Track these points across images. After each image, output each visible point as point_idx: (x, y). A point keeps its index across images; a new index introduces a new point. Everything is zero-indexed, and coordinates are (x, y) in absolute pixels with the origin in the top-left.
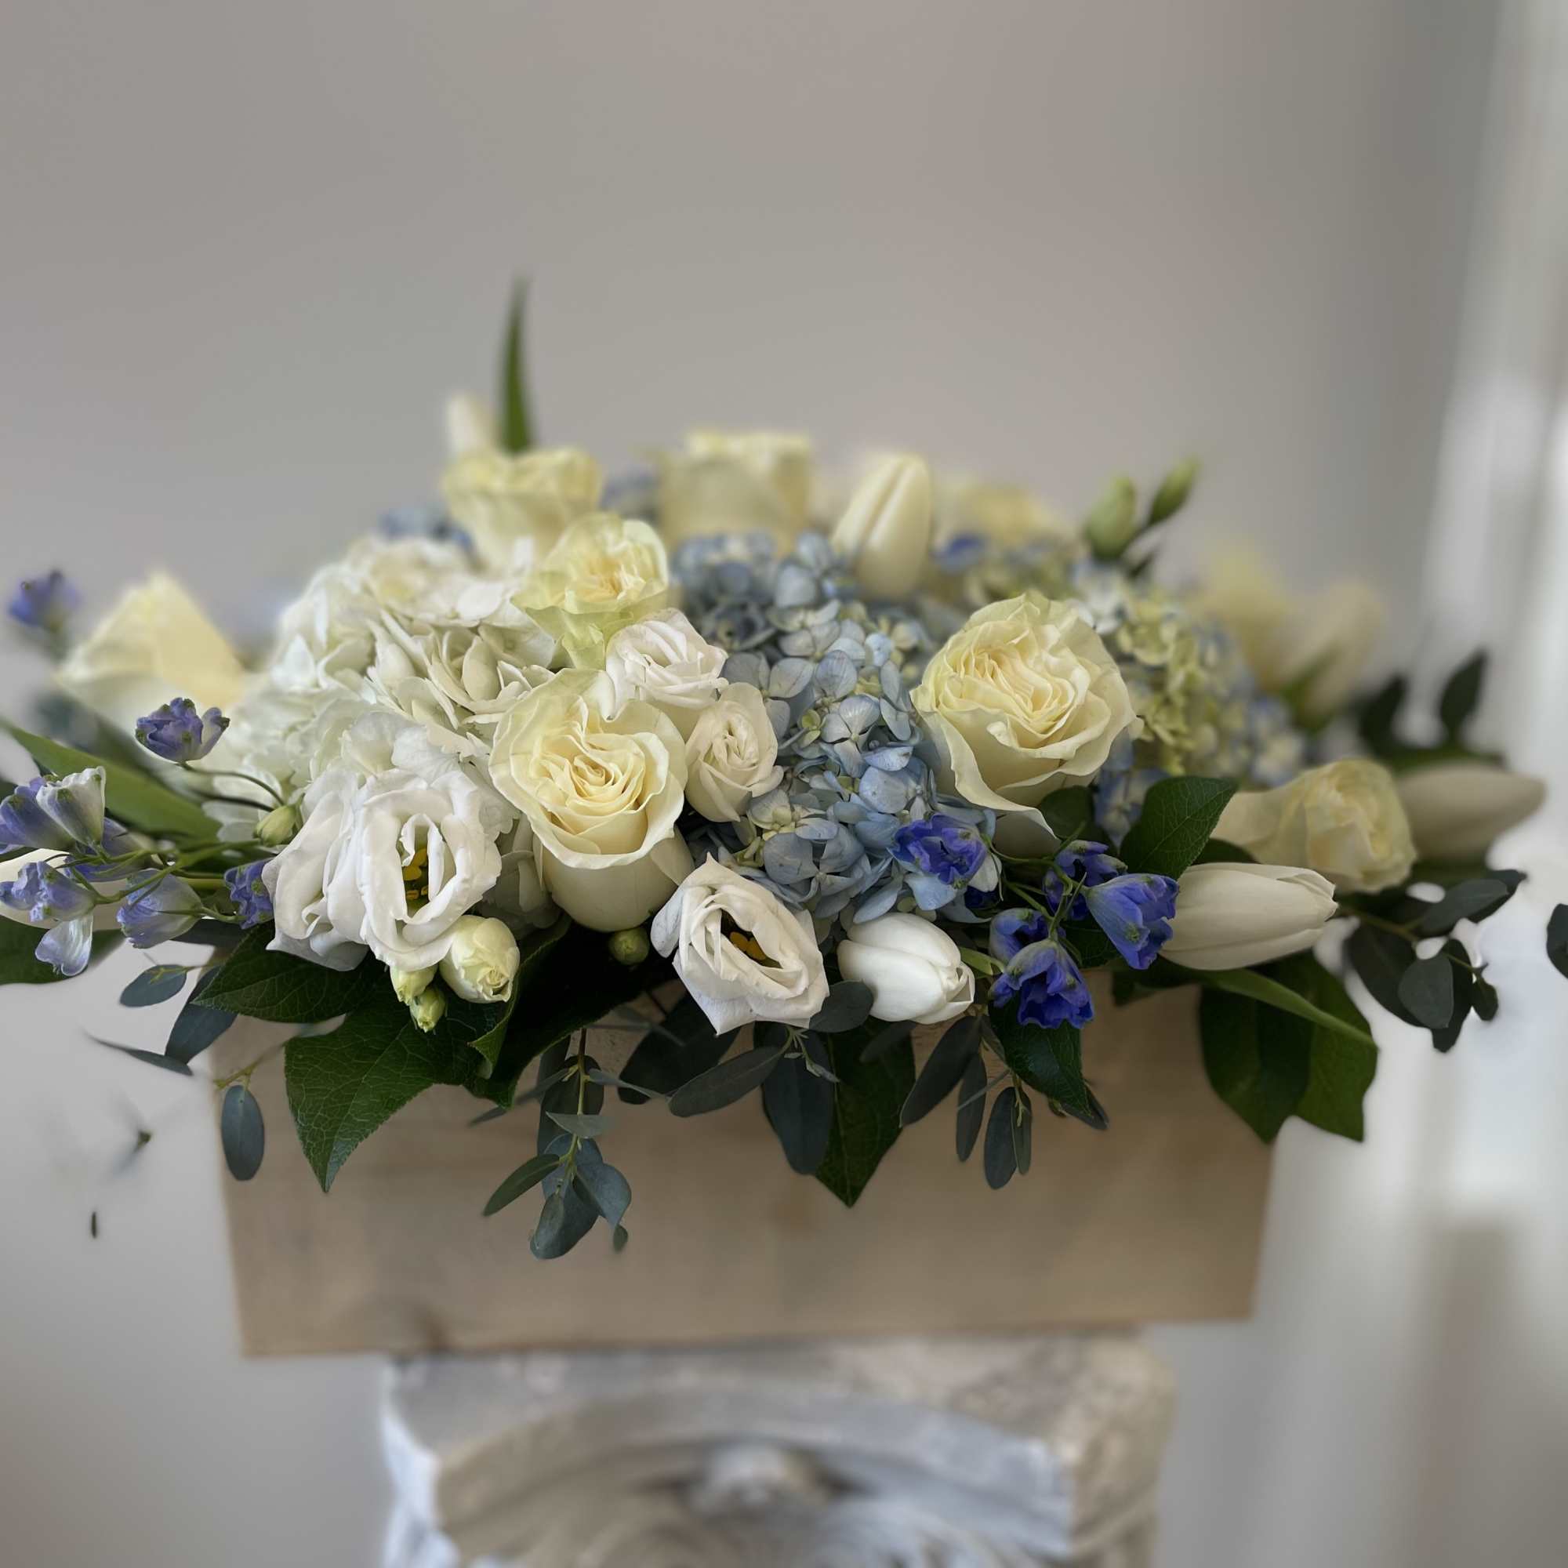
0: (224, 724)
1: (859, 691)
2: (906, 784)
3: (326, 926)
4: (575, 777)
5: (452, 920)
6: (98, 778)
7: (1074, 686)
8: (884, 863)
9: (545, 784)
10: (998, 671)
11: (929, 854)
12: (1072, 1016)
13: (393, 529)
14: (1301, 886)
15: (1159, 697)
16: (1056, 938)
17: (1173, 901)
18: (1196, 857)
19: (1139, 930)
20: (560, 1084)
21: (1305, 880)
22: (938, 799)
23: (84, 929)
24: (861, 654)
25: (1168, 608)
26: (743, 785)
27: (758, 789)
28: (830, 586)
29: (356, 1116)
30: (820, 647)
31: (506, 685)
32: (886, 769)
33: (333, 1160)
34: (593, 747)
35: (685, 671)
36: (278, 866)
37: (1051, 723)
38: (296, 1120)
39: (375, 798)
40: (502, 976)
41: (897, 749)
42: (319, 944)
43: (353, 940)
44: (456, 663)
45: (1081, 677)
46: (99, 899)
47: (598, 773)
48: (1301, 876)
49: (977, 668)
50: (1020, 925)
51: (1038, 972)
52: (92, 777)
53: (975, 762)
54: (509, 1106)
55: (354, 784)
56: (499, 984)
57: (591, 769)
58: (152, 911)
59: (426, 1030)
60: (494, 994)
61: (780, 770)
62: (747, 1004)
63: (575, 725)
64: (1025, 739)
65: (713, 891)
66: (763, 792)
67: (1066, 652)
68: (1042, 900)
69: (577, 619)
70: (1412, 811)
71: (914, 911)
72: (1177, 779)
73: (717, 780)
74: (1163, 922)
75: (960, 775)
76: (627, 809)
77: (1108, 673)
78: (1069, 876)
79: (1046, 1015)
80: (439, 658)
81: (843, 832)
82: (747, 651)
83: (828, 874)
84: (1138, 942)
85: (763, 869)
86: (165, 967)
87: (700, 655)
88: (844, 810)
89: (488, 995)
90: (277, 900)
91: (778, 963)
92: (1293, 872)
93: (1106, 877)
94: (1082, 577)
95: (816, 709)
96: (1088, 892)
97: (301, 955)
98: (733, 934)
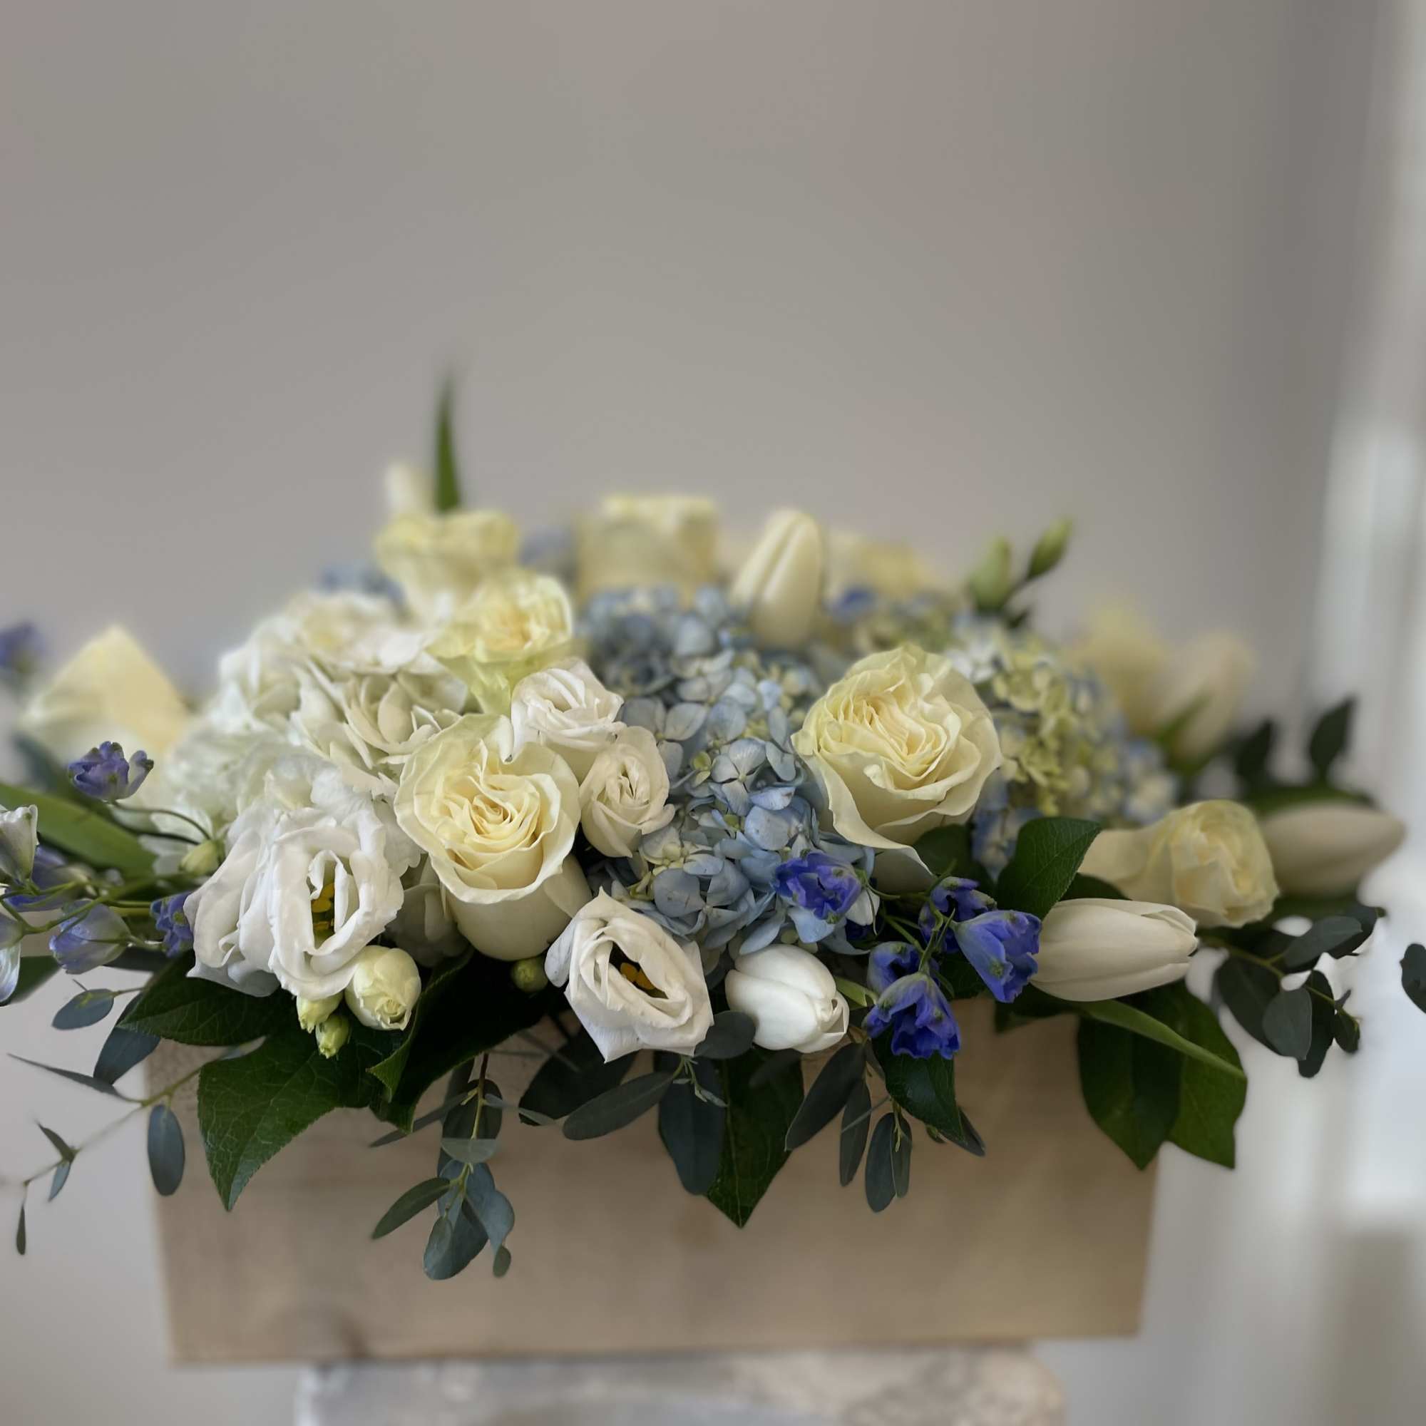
0: (149, 766)
1: (748, 734)
2: (789, 822)
3: (238, 956)
4: (476, 817)
5: (354, 952)
6: (28, 817)
7: (947, 731)
8: (768, 897)
9: (445, 823)
10: (876, 716)
11: (806, 890)
12: (941, 1047)
13: (331, 582)
14: (1163, 921)
15: (1033, 740)
16: (928, 972)
17: (1036, 937)
18: (1063, 894)
19: (1003, 965)
20: (459, 1107)
21: (1168, 915)
22: (820, 836)
23: (13, 957)
24: (751, 699)
25: (1043, 658)
26: (634, 823)
27: (647, 827)
28: (725, 636)
29: (262, 1138)
30: (715, 692)
31: (418, 728)
32: (769, 808)
33: (237, 1181)
34: (494, 788)
35: (584, 717)
36: (200, 898)
37: (925, 766)
38: (205, 1141)
39: (287, 835)
40: (399, 1005)
41: (780, 789)
42: (235, 972)
43: (261, 968)
44: (373, 707)
45: (953, 723)
46: (27, 929)
47: (497, 812)
48: (1163, 912)
49: (857, 715)
50: (894, 959)
51: (910, 1003)
52: (23, 816)
53: (854, 802)
54: (408, 1129)
55: (272, 821)
56: (396, 1013)
57: (490, 808)
58: (82, 939)
59: (327, 1056)
60: (391, 1023)
61: (672, 809)
62: (634, 1033)
63: (476, 767)
64: (902, 782)
65: (605, 923)
66: (653, 829)
67: (940, 700)
68: (918, 934)
69: (485, 667)
70: (1273, 849)
71: (797, 943)
72: (1050, 819)
73: (608, 817)
74: (1028, 957)
75: (838, 815)
76: (521, 846)
77: (979, 719)
78: (941, 911)
79: (918, 1047)
80: (358, 704)
81: (729, 868)
82: (647, 696)
83: (714, 907)
84: (1001, 977)
85: (653, 902)
86: (93, 992)
87: (597, 701)
88: (730, 847)
89: (386, 1023)
90: (197, 929)
91: (664, 993)
92: (1157, 908)
93: (978, 912)
94: (963, 629)
95: (708, 751)
96: (957, 928)
97: (219, 981)
98: (623, 965)
